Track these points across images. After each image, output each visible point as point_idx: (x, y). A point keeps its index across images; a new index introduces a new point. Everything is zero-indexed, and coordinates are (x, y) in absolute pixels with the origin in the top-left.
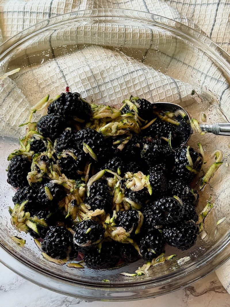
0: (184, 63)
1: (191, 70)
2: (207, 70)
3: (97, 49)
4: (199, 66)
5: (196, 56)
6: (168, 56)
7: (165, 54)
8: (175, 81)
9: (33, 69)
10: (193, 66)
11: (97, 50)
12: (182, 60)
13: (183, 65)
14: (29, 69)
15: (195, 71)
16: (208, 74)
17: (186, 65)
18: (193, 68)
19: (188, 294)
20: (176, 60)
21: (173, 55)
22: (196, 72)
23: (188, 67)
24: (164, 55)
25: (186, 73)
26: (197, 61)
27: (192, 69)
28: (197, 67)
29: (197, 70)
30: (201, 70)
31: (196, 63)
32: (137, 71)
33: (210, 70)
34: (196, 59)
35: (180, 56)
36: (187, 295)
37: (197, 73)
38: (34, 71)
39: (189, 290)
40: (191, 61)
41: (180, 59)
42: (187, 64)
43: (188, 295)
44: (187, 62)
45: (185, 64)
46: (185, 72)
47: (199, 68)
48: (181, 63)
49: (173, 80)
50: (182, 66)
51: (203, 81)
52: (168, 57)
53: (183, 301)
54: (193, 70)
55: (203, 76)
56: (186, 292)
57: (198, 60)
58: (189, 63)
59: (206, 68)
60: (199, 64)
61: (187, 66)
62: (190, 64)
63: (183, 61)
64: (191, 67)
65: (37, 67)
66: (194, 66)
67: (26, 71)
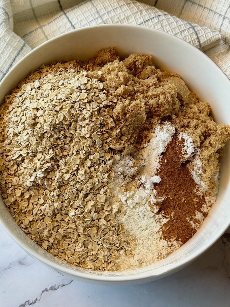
0: (199, 5)
1: (207, 11)
2: (224, 12)
4: (216, 8)
8: (192, 26)
9: (42, 25)
10: (209, 8)
12: (197, 1)
13: (199, 7)
14: (38, 26)
15: (211, 13)
16: (226, 16)
17: (201, 7)
18: (210, 10)
19: (225, 241)
20: (190, 2)
22: (213, 13)
23: (204, 9)
25: (202, 16)
26: (213, 3)
27: (209, 10)
28: (213, 9)
30: (218, 11)
31: (212, 5)
32: (152, 19)
33: (228, 12)
36: (224, 242)
37: (214, 15)
38: (44, 28)
39: (225, 237)
40: (207, 3)
41: (194, 1)
42: (203, 6)
43: (225, 242)
44: (202, 4)
45: (201, 6)
46: (200, 14)
47: (216, 10)
48: (196, 5)
49: (190, 25)
50: (198, 8)
51: (221, 23)
53: (221, 248)
54: (210, 12)
55: (221, 18)
56: (222, 239)
57: (214, 2)
58: (205, 5)
59: (223, 10)
60: (216, 6)
61: (202, 8)
62: (206, 6)
63: (198, 3)
64: (207, 9)
65: (46, 24)
66: (210, 8)
67: (35, 28)
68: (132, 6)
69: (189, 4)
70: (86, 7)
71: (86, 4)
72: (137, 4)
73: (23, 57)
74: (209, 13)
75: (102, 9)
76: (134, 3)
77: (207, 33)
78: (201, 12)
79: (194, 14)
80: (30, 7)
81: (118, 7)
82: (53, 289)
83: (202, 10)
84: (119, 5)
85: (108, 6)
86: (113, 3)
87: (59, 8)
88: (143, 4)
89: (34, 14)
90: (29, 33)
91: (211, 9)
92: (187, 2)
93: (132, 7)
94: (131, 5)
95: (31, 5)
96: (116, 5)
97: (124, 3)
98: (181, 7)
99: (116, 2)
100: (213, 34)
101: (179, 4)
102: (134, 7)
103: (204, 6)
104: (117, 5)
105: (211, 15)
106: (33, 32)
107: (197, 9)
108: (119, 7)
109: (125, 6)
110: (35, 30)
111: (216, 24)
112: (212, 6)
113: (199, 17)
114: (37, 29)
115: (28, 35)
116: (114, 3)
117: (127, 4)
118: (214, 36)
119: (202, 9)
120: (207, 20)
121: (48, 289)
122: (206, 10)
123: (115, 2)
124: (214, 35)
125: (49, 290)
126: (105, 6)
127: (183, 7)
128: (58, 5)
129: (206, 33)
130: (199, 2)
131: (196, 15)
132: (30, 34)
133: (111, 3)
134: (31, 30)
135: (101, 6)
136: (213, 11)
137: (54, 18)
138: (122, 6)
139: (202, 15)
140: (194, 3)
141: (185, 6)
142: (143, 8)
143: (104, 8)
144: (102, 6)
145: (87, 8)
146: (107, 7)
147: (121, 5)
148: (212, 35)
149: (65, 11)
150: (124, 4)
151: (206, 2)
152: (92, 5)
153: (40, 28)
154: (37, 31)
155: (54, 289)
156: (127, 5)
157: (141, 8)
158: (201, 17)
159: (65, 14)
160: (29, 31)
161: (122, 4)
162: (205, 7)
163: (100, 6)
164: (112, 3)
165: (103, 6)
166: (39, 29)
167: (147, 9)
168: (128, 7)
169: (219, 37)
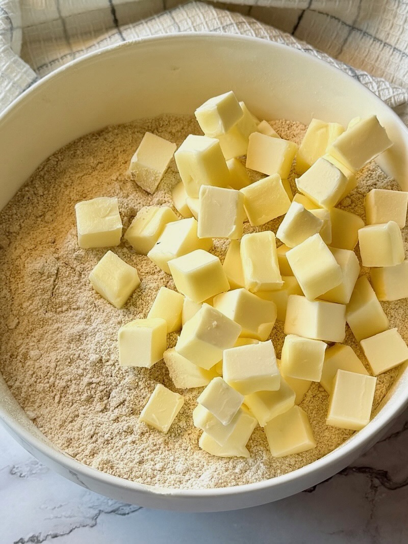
0: (376, 39)
1: (389, 52)
3: (203, 11)
4: (405, 45)
5: (400, 26)
6: (344, 23)
7: (339, 20)
8: (356, 73)
9: (74, 50)
10: (393, 45)
11: (202, 13)
12: (372, 31)
13: (375, 42)
14: (67, 52)
15: (397, 54)
17: (379, 42)
18: (395, 48)
19: (376, 485)
20: (359, 32)
21: (355, 22)
22: (401, 56)
23: (384, 46)
24: (336, 21)
25: (379, 59)
26: (401, 37)
27: (392, 49)
28: (401, 46)
29: (401, 53)
31: (400, 40)
34: (399, 33)
35: (368, 25)
36: (375, 487)
37: (402, 59)
39: (379, 477)
40: (390, 35)
41: (368, 31)
42: (382, 41)
43: (377, 487)
44: (382, 36)
45: (379, 40)
46: (376, 56)
47: (405, 49)
48: (371, 39)
49: (353, 71)
50: (372, 44)
52: (345, 25)
53: (367, 498)
54: (395, 52)
56: (372, 481)
57: (403, 35)
58: (386, 39)
60: (406, 41)
61: (381, 44)
62: (388, 41)
63: (373, 35)
64: (390, 47)
65: (84, 48)
66: (396, 44)
67: (62, 54)
68: (246, 29)
69: (357, 35)
70: (161, 22)
71: (162, 18)
72: (257, 26)
74: (392, 53)
76: (250, 23)
77: (382, 90)
78: (378, 52)
79: (365, 55)
80: (56, 15)
81: (219, 28)
82: (34, 541)
83: (380, 49)
84: (222, 23)
85: (202, 23)
86: (212, 20)
87: (112, 24)
88: (268, 27)
89: (65, 31)
90: (50, 63)
91: (397, 47)
92: (354, 32)
93: (247, 31)
94: (245, 26)
96: (215, 22)
97: (233, 21)
98: (342, 40)
99: (217, 19)
100: (393, 92)
101: (338, 34)
102: (249, 30)
103: (384, 42)
104: (219, 23)
105: (396, 58)
106: (57, 62)
107: (371, 46)
108: (221, 29)
109: (234, 26)
110: (62, 58)
111: (404, 76)
112: (399, 42)
113: (374, 61)
114: (65, 56)
115: (47, 67)
116: (213, 20)
117: (236, 23)
118: (394, 96)
119: (379, 47)
120: (388, 68)
121: (26, 540)
122: (387, 49)
123: (215, 19)
124: (395, 93)
125: (28, 542)
126: (195, 25)
127: (346, 40)
128: (111, 18)
129: (380, 89)
130: (377, 32)
131: (368, 57)
132: (51, 65)
133: (207, 20)
134: (55, 57)
135: (187, 24)
136: (400, 51)
137: (99, 39)
138: (227, 26)
139: (380, 57)
140: (367, 33)
141: (350, 39)
142: (266, 34)
143: (194, 27)
144: (190, 23)
145: (163, 25)
146: (199, 25)
147: (225, 24)
148: (391, 94)
149: (122, 28)
150: (232, 24)
151: (388, 34)
152: (173, 21)
153: (71, 56)
154: (64, 60)
155: (36, 541)
156: (237, 25)
157: (262, 32)
158: (378, 62)
159: (120, 33)
160: (51, 59)
161: (229, 22)
162: (385, 43)
163: (186, 23)
164: (209, 20)
165: (192, 23)
166: (68, 56)
167: (275, 37)
168: (238, 28)
169: (404, 98)
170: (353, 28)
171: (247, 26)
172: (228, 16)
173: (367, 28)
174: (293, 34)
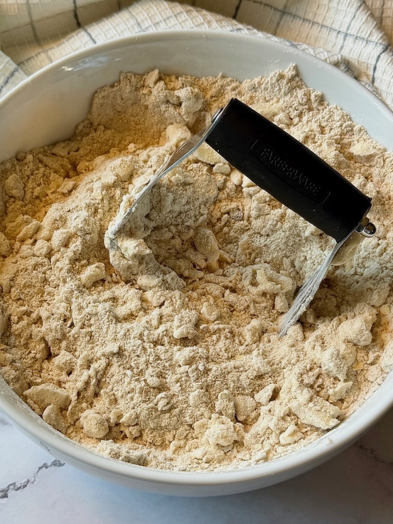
68: (194, 15)
69: (288, 18)
72: (203, 13)
73: (14, 87)
74: (320, 30)
75: (146, 19)
76: (197, 11)
77: (317, 53)
78: (307, 31)
79: (296, 35)
80: (28, 20)
81: (172, 16)
82: (57, 464)
83: (309, 28)
84: (173, 12)
85: (156, 14)
86: (164, 10)
87: (75, 25)
88: (212, 14)
89: (36, 36)
90: (26, 60)
91: (324, 23)
92: (285, 16)
94: (193, 14)
95: (30, 15)
96: (168, 12)
97: (182, 10)
98: (275, 25)
99: (169, 9)
100: (328, 55)
101: (271, 20)
102: (197, 16)
103: (312, 21)
104: (171, 13)
105: (324, 33)
106: (32, 59)
107: (301, 26)
108: (173, 16)
109: (184, 14)
110: (36, 55)
111: (333, 47)
112: (325, 19)
113: (305, 38)
114: (39, 53)
115: (24, 64)
116: (166, 11)
117: (186, 11)
118: (329, 58)
119: (308, 25)
120: (317, 43)
121: (49, 464)
122: (315, 27)
123: (167, 9)
124: (330, 55)
125: (51, 466)
126: (150, 15)
127: (278, 24)
128: (75, 21)
129: (316, 53)
130: (305, 14)
131: (299, 36)
132: (27, 62)
133: (160, 10)
134: (30, 56)
135: (144, 16)
136: (327, 27)
137: (67, 38)
138: (178, 14)
139: (310, 35)
140: (297, 16)
141: (282, 23)
142: (212, 18)
143: (150, 18)
144: (146, 15)
145: (122, 19)
146: (153, 16)
147: (176, 13)
148: (326, 56)
149: (86, 27)
150: (182, 12)
151: (315, 14)
152: (130, 15)
153: (44, 53)
154: (39, 57)
155: (58, 464)
156: (187, 13)
157: (208, 18)
158: (308, 40)
159: (86, 30)
160: (26, 57)
161: (179, 11)
162: (313, 23)
163: (142, 15)
164: (162, 11)
165: (148, 15)
166: (42, 54)
167: (220, 20)
168: (188, 15)
169: (338, 57)
170: (284, 12)
171: (195, 13)
172: (177, 6)
173: (296, 11)
174: (234, 17)
